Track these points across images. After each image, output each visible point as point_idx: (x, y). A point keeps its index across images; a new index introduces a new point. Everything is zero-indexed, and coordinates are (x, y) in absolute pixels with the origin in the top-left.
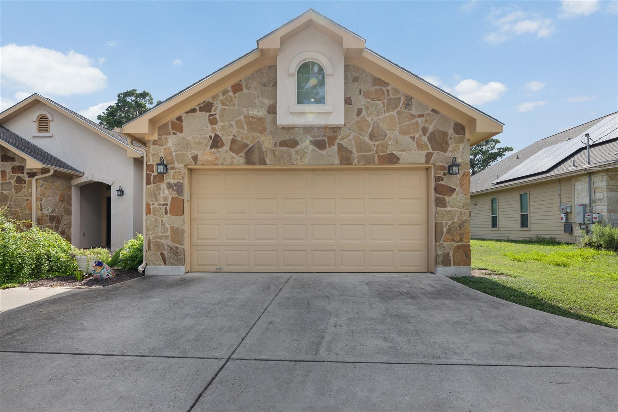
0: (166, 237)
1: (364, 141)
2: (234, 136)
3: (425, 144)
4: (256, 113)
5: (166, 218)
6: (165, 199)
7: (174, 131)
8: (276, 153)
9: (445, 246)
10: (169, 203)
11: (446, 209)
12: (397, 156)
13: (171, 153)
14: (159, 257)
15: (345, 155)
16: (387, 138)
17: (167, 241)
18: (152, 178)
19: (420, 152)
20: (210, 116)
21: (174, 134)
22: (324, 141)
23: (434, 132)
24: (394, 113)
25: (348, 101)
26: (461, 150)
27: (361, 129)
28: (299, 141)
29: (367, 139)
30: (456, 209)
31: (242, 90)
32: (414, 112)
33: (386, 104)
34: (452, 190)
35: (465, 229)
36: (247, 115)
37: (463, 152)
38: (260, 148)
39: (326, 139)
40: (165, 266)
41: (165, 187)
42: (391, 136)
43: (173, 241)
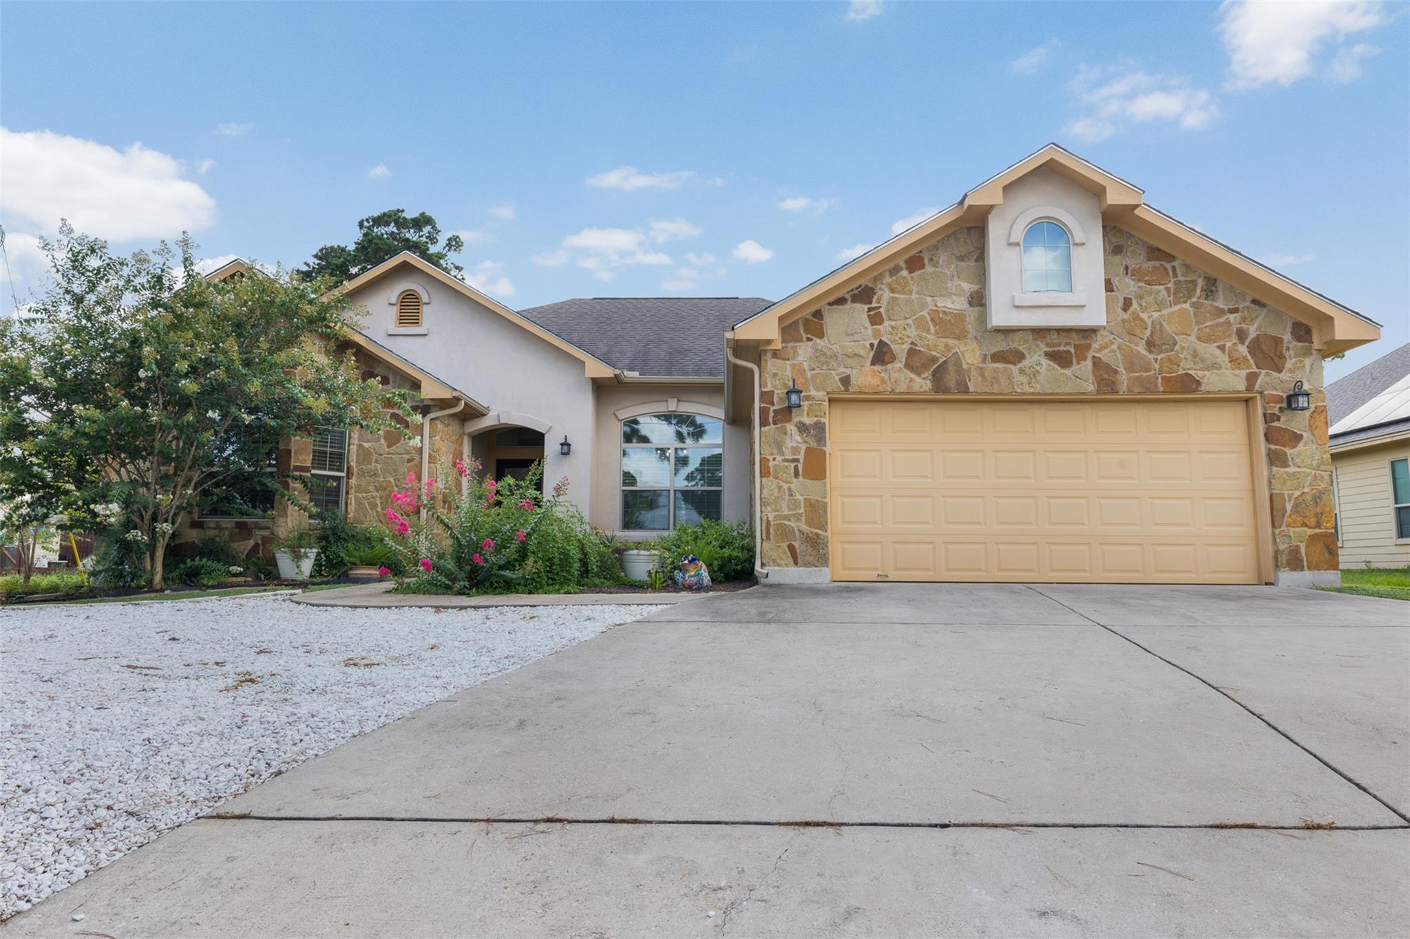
0: (798, 517)
1: (1138, 352)
2: (913, 343)
3: (1245, 358)
4: (949, 305)
5: (796, 484)
6: (795, 450)
7: (809, 336)
8: (986, 373)
9: (1292, 534)
10: (801, 457)
11: (1288, 470)
12: (1197, 378)
13: (805, 371)
14: (786, 553)
15: (1105, 376)
16: (1177, 347)
17: (798, 524)
18: (771, 414)
19: (1237, 372)
20: (870, 310)
21: (809, 340)
22: (1068, 352)
23: (1258, 337)
24: (1187, 306)
25: (1110, 286)
26: (1308, 367)
27: (1131, 333)
28: (1026, 354)
29: (1141, 349)
30: (1307, 470)
31: (923, 267)
32: (1220, 304)
33: (1172, 292)
34: (1297, 438)
35: (1324, 505)
36: (935, 308)
37: (1311, 372)
38: (958, 364)
39: (1073, 351)
40: (796, 568)
41: (794, 429)
42: (1183, 345)
43: (809, 523)
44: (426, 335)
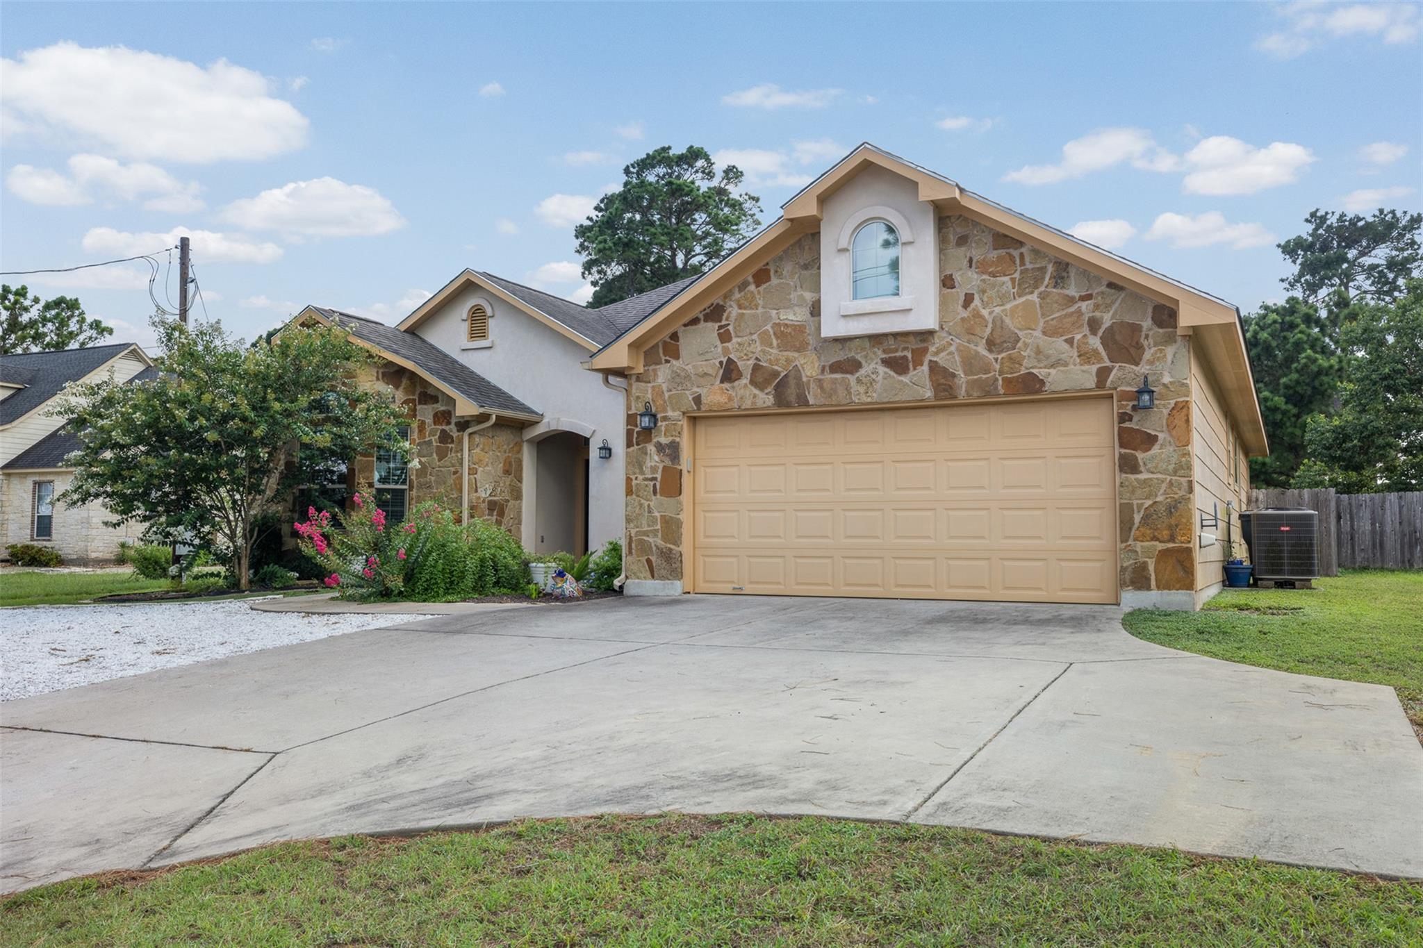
0: (655, 533)
1: (977, 353)
2: (757, 359)
3: (1096, 351)
4: (791, 317)
5: (655, 501)
6: (654, 469)
7: (667, 358)
8: (825, 385)
9: (1139, 549)
10: (659, 476)
11: (1139, 476)
12: (1041, 377)
13: (663, 393)
14: (644, 566)
15: (942, 381)
16: (1020, 344)
17: (655, 539)
18: (635, 435)
19: (1086, 367)
20: (720, 327)
21: (667, 361)
22: (905, 357)
23: (1111, 328)
24: (1034, 297)
25: (947, 282)
26: (1169, 357)
27: (970, 332)
28: (863, 362)
29: (982, 350)
30: (1160, 476)
31: (769, 279)
32: (1072, 291)
33: (1017, 284)
34: (1152, 440)
35: (1181, 515)
36: (777, 321)
37: (1173, 362)
38: (798, 377)
39: (909, 355)
40: (653, 581)
41: (654, 449)
42: (1027, 341)
43: (665, 539)
44: (491, 347)
